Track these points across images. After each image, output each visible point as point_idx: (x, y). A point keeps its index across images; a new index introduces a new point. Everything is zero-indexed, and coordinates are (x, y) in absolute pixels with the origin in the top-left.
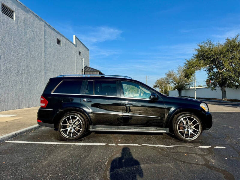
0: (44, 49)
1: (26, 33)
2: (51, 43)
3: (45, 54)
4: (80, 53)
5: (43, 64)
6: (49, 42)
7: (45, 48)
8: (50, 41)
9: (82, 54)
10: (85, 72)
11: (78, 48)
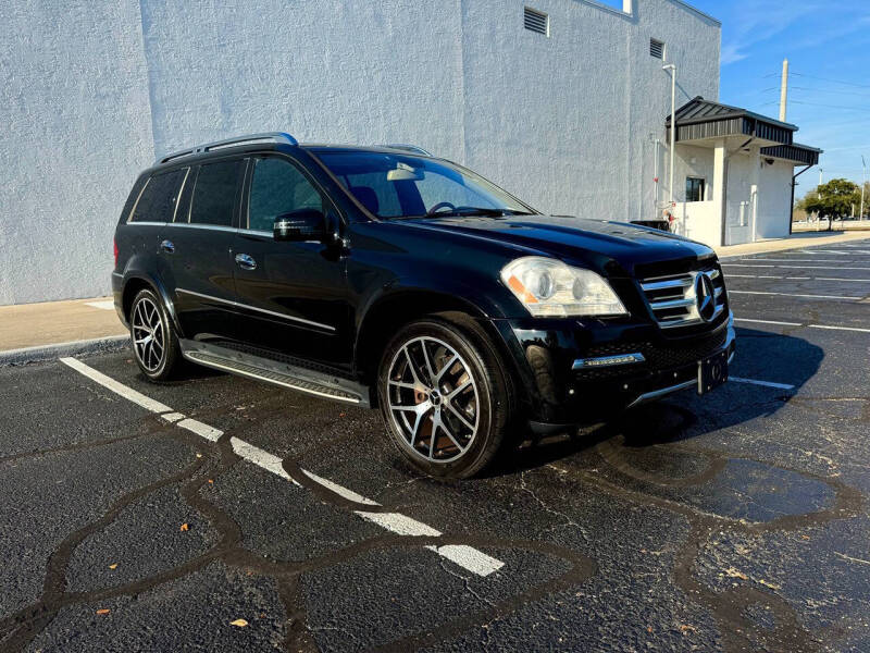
0: (459, 64)
1: (378, 18)
2: (493, 34)
3: (467, 79)
4: (656, 48)
5: (459, 119)
6: (483, 32)
7: (467, 59)
8: (492, 25)
9: (672, 49)
10: (677, 126)
11: (644, 24)
